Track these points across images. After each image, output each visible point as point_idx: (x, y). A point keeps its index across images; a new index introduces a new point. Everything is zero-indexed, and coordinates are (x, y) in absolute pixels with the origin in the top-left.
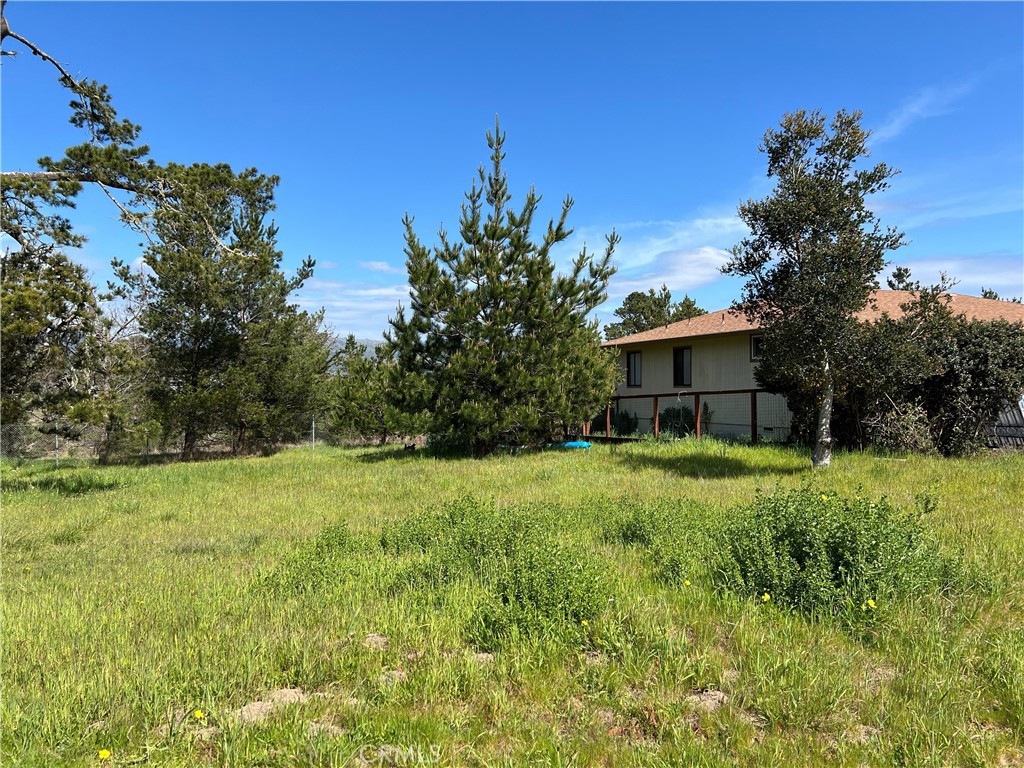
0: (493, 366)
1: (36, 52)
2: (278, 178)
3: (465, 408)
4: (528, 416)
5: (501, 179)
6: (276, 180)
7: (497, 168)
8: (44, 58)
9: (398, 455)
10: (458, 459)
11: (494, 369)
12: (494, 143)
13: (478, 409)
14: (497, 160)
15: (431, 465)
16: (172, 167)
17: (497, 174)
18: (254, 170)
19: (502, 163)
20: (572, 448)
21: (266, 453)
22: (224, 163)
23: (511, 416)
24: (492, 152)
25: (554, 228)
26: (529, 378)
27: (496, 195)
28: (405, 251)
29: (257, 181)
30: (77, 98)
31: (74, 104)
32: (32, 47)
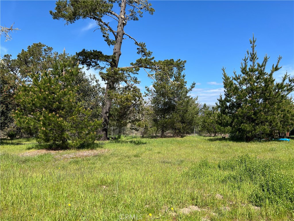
0: (252, 113)
1: (130, 37)
2: (186, 61)
3: (242, 126)
4: (265, 129)
5: (255, 53)
6: (185, 61)
7: (253, 50)
8: (132, 38)
9: (220, 140)
10: (240, 142)
11: (253, 114)
12: (253, 42)
13: (247, 127)
14: (253, 48)
15: (231, 143)
16: (159, 61)
17: (253, 51)
18: (180, 60)
19: (255, 48)
20: (283, 141)
21: (182, 137)
22: (172, 59)
23: (259, 129)
24: (252, 45)
25: (275, 67)
26: (266, 117)
27: (253, 58)
28: (223, 78)
29: (180, 63)
30: (138, 47)
31: (138, 49)
32: (129, 36)
